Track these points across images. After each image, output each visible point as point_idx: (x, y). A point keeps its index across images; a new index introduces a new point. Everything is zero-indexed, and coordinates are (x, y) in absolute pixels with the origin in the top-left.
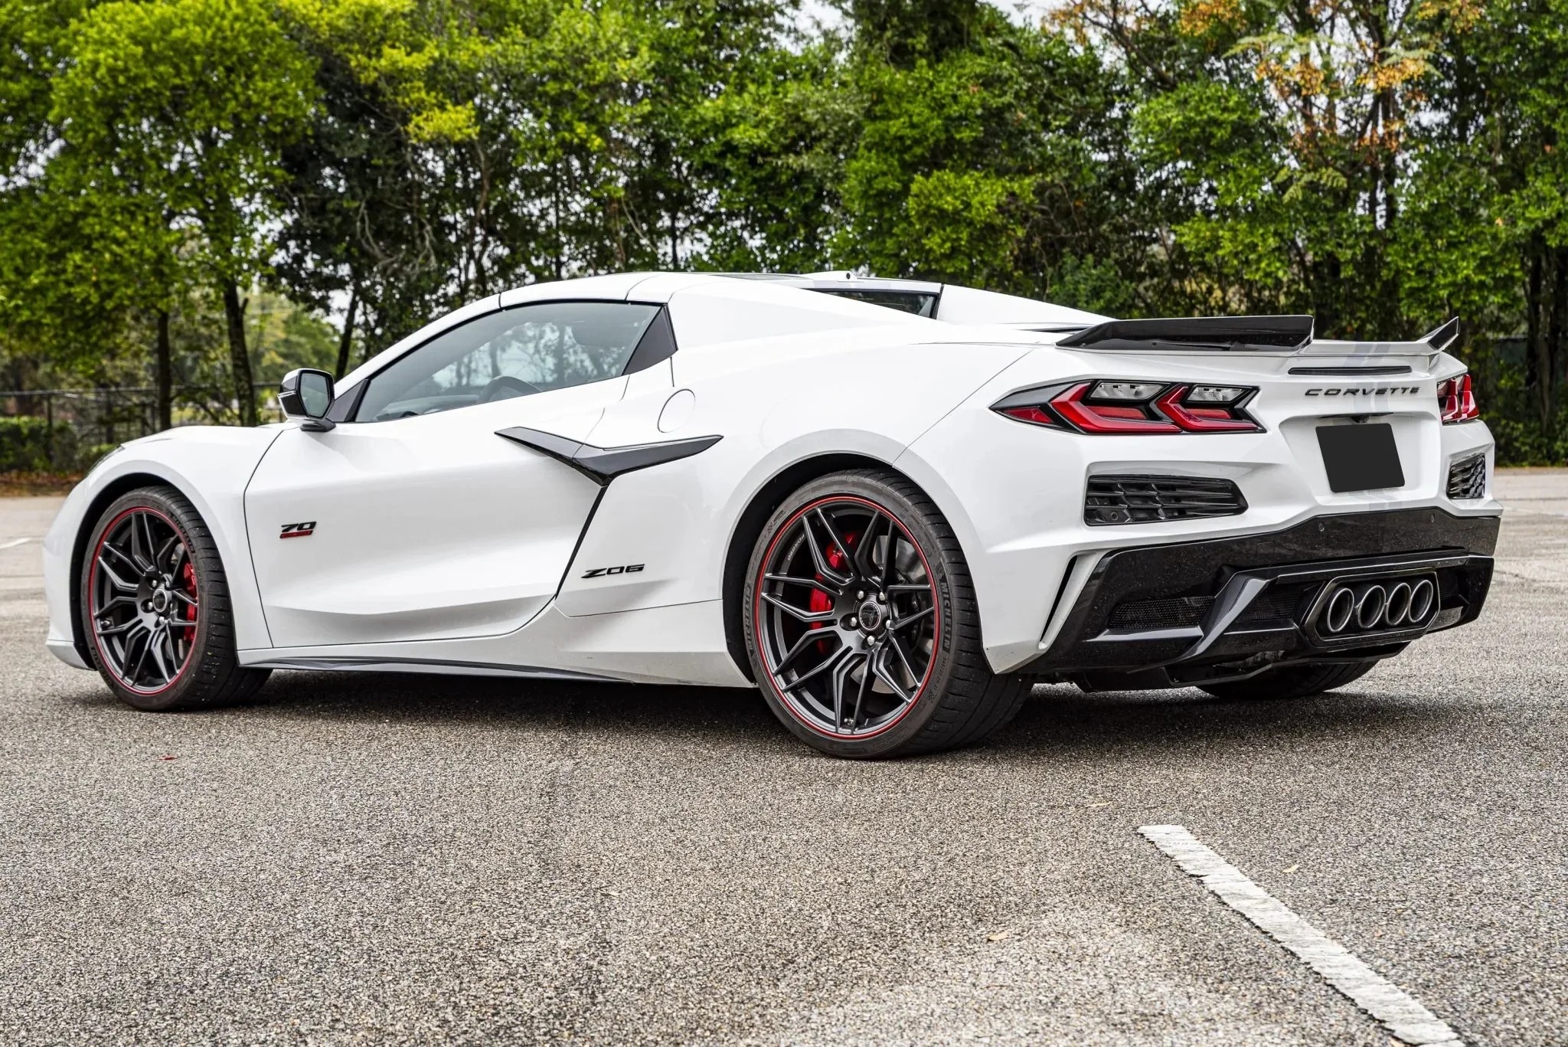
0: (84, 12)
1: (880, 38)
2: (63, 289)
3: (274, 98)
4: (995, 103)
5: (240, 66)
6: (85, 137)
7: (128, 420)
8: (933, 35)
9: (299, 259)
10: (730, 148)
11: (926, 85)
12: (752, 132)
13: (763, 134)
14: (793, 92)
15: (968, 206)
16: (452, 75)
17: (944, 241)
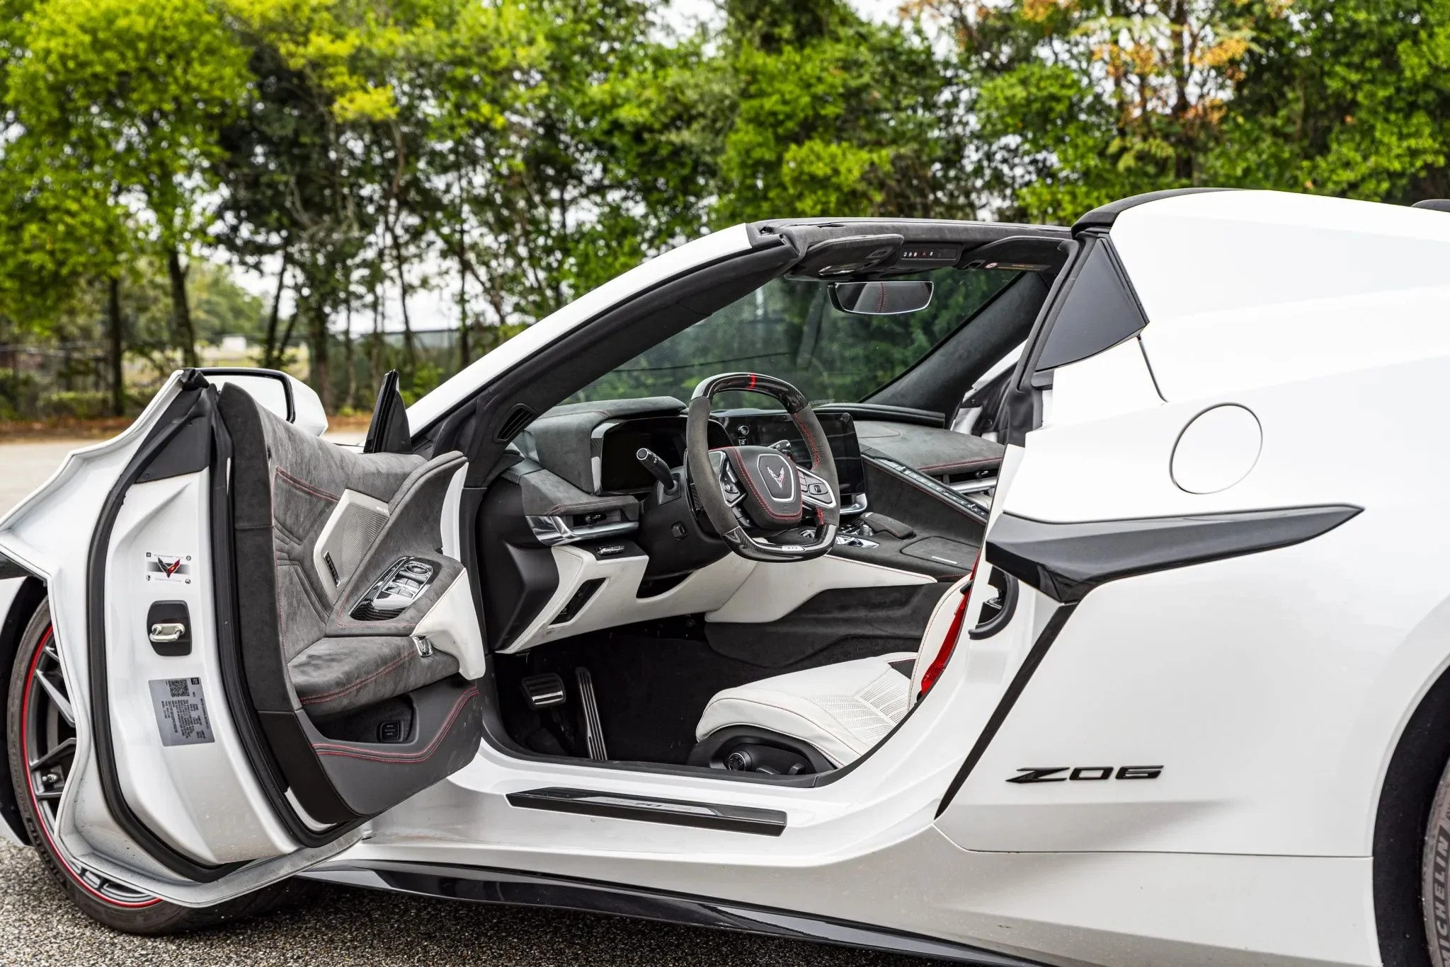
0: (37, 6)
1: (751, 27)
2: (22, 257)
3: (212, 82)
4: (854, 83)
5: (180, 53)
6: (39, 118)
7: (85, 373)
8: (796, 24)
9: (235, 229)
10: (617, 126)
11: (793, 68)
12: (636, 112)
13: (645, 112)
14: (673, 75)
15: (836, 172)
16: (369, 63)
17: (815, 204)
